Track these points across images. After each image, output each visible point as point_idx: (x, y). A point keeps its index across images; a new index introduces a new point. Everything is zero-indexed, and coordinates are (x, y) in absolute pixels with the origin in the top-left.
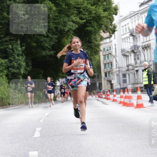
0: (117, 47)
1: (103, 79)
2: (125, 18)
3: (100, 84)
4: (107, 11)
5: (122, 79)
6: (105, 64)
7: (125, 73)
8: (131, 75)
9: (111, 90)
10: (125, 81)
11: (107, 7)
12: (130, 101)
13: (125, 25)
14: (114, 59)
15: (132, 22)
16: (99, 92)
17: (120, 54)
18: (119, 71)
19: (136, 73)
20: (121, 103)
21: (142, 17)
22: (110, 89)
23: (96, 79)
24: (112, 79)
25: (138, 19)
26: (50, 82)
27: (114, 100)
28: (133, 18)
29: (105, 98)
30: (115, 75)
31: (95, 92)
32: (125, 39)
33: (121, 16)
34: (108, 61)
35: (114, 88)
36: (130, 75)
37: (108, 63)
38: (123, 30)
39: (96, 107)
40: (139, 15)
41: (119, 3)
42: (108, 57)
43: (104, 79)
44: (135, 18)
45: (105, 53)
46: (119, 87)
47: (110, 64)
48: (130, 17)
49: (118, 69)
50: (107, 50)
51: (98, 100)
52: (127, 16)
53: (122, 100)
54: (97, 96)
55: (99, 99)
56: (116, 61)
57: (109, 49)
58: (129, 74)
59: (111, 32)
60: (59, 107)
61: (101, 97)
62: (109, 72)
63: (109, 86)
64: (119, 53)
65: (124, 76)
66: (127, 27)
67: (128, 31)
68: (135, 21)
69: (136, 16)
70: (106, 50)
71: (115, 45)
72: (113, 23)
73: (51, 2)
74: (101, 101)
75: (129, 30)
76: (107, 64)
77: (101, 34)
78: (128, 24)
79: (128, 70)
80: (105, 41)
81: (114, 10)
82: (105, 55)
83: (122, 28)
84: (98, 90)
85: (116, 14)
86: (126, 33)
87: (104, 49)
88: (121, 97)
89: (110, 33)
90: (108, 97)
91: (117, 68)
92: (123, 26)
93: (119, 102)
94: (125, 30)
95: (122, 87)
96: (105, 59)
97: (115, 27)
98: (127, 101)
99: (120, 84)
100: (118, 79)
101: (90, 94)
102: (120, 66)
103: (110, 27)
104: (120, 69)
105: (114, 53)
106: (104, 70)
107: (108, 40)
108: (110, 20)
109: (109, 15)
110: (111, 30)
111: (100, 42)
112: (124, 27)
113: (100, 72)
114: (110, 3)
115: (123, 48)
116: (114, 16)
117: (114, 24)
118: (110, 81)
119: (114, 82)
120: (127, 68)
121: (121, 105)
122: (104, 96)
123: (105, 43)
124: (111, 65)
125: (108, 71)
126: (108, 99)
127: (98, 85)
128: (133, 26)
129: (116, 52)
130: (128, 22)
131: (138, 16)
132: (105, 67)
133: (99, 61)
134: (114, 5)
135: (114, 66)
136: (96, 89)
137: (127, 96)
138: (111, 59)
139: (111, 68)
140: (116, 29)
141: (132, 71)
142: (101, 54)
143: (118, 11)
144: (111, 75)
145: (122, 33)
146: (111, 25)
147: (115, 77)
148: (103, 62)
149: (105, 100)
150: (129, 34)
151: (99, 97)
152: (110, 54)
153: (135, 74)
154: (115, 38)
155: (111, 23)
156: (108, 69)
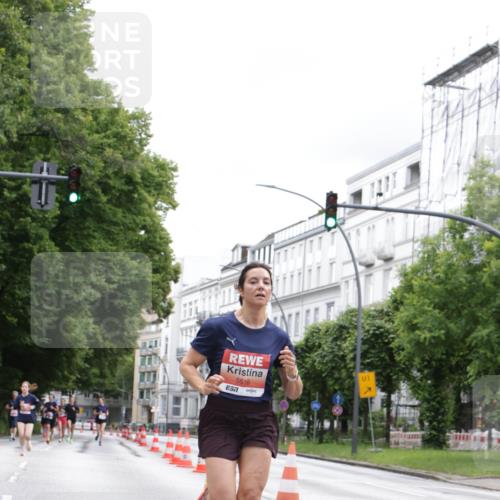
0: (169, 343)
1: (134, 402)
2: (192, 290)
3: (129, 411)
4: (159, 273)
5: (171, 405)
6: (143, 374)
7: (178, 395)
8: (191, 401)
9: (147, 425)
10: (176, 412)
11: (162, 265)
12: (185, 457)
13: (191, 304)
14: (161, 366)
15: (204, 299)
16: (125, 427)
17: (174, 358)
18: (168, 390)
19: (199, 397)
20: (166, 456)
21: (224, 292)
22: (146, 422)
23: (121, 399)
24: (153, 404)
25: (216, 295)
26: (27, 394)
27: (154, 449)
28: (207, 291)
29: (135, 441)
30: (159, 396)
31: (116, 425)
32: (186, 329)
33: (184, 285)
34: (149, 368)
35: (155, 422)
36: (189, 400)
37: (149, 372)
38: (185, 311)
39: (118, 459)
40: (219, 287)
41: (183, 260)
42: (150, 359)
43: (138, 402)
44: (210, 292)
45: (144, 352)
46: (163, 420)
47: (152, 374)
48: (201, 290)
49: (166, 387)
50: (150, 347)
51: (121, 444)
52: (195, 287)
53: (170, 451)
54: (121, 435)
55: (124, 440)
56: (165, 370)
57: (153, 344)
58: (186, 399)
59: (162, 314)
60: (47, 449)
61: (128, 438)
62: (148, 390)
63: (146, 416)
64: (172, 355)
65: (177, 400)
66: (193, 307)
67: (194, 315)
68: (210, 297)
69: (213, 289)
70: (148, 346)
71: (167, 339)
72: (168, 297)
73: (53, 244)
74: (129, 448)
75: (197, 313)
76: (146, 375)
77: (142, 315)
78: (196, 301)
79: (185, 390)
80: (148, 328)
81: (173, 272)
82: (145, 356)
83: (183, 309)
84: (123, 422)
85: (176, 281)
86: (189, 319)
87: (145, 344)
88: (169, 445)
89: (159, 316)
90: (143, 441)
91: (164, 383)
92: (185, 305)
93: (162, 454)
94: (188, 313)
95: (170, 421)
96: (143, 363)
97: (171, 305)
98: (179, 455)
99: (167, 415)
100: (164, 405)
101: (107, 429)
102: (172, 380)
103: (162, 304)
104: (171, 387)
105: (162, 354)
106: (139, 385)
107: (153, 328)
108: (164, 290)
109: (163, 281)
110: (163, 310)
111: (139, 331)
112: (188, 307)
113: (132, 388)
114: (167, 258)
115: (180, 346)
116: (172, 283)
117: (170, 299)
118: (148, 408)
119: (157, 410)
120: (183, 386)
121: (167, 460)
122: (134, 436)
123: (148, 333)
124: (155, 376)
125: (148, 387)
126: (142, 444)
127: (124, 412)
128: (204, 307)
129: (166, 353)
130: (196, 298)
131: (217, 289)
132: (142, 380)
133: (132, 366)
134: (173, 263)
135: (160, 380)
136: (119, 420)
137: (181, 446)
138: (155, 364)
139: (154, 382)
140: (173, 310)
141: (193, 393)
142: (137, 353)
143: (180, 276)
144: (151, 395)
145: (182, 318)
146: (164, 300)
147: (160, 401)
148: (140, 368)
149: (135, 446)
150: (196, 320)
151: (124, 436)
152: (155, 354)
153: (197, 400)
154: (167, 326)
155: (165, 296)
156: (147, 384)
